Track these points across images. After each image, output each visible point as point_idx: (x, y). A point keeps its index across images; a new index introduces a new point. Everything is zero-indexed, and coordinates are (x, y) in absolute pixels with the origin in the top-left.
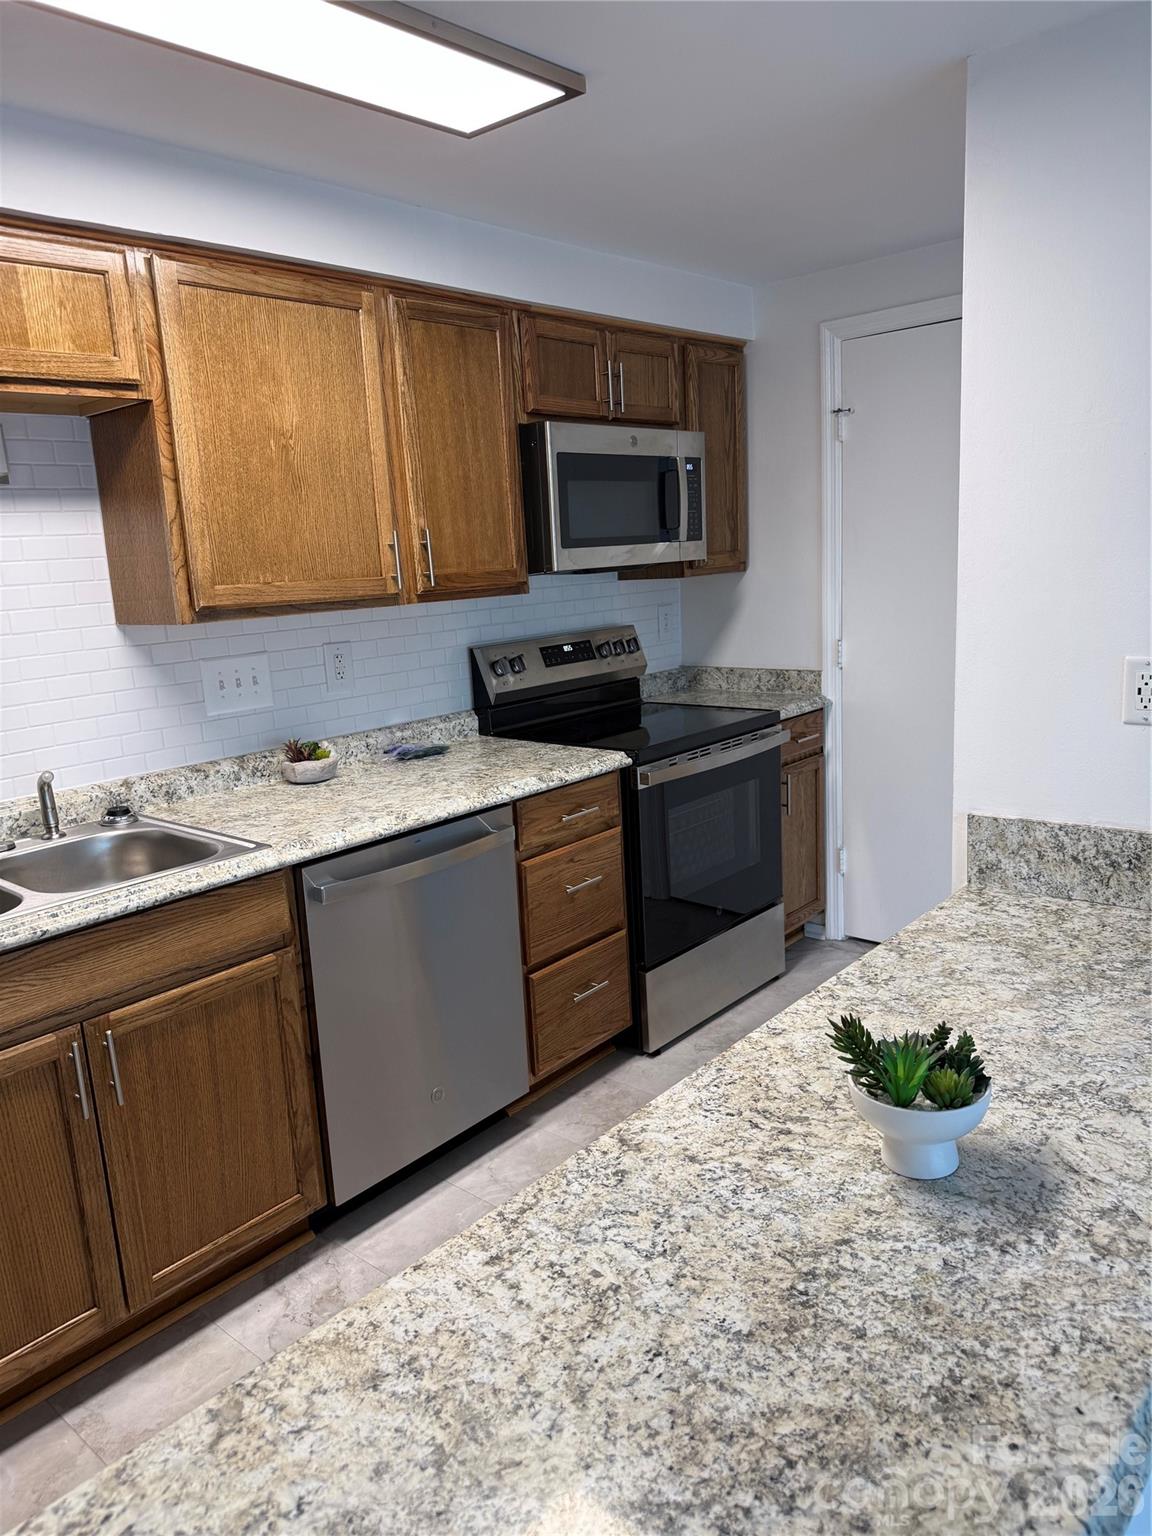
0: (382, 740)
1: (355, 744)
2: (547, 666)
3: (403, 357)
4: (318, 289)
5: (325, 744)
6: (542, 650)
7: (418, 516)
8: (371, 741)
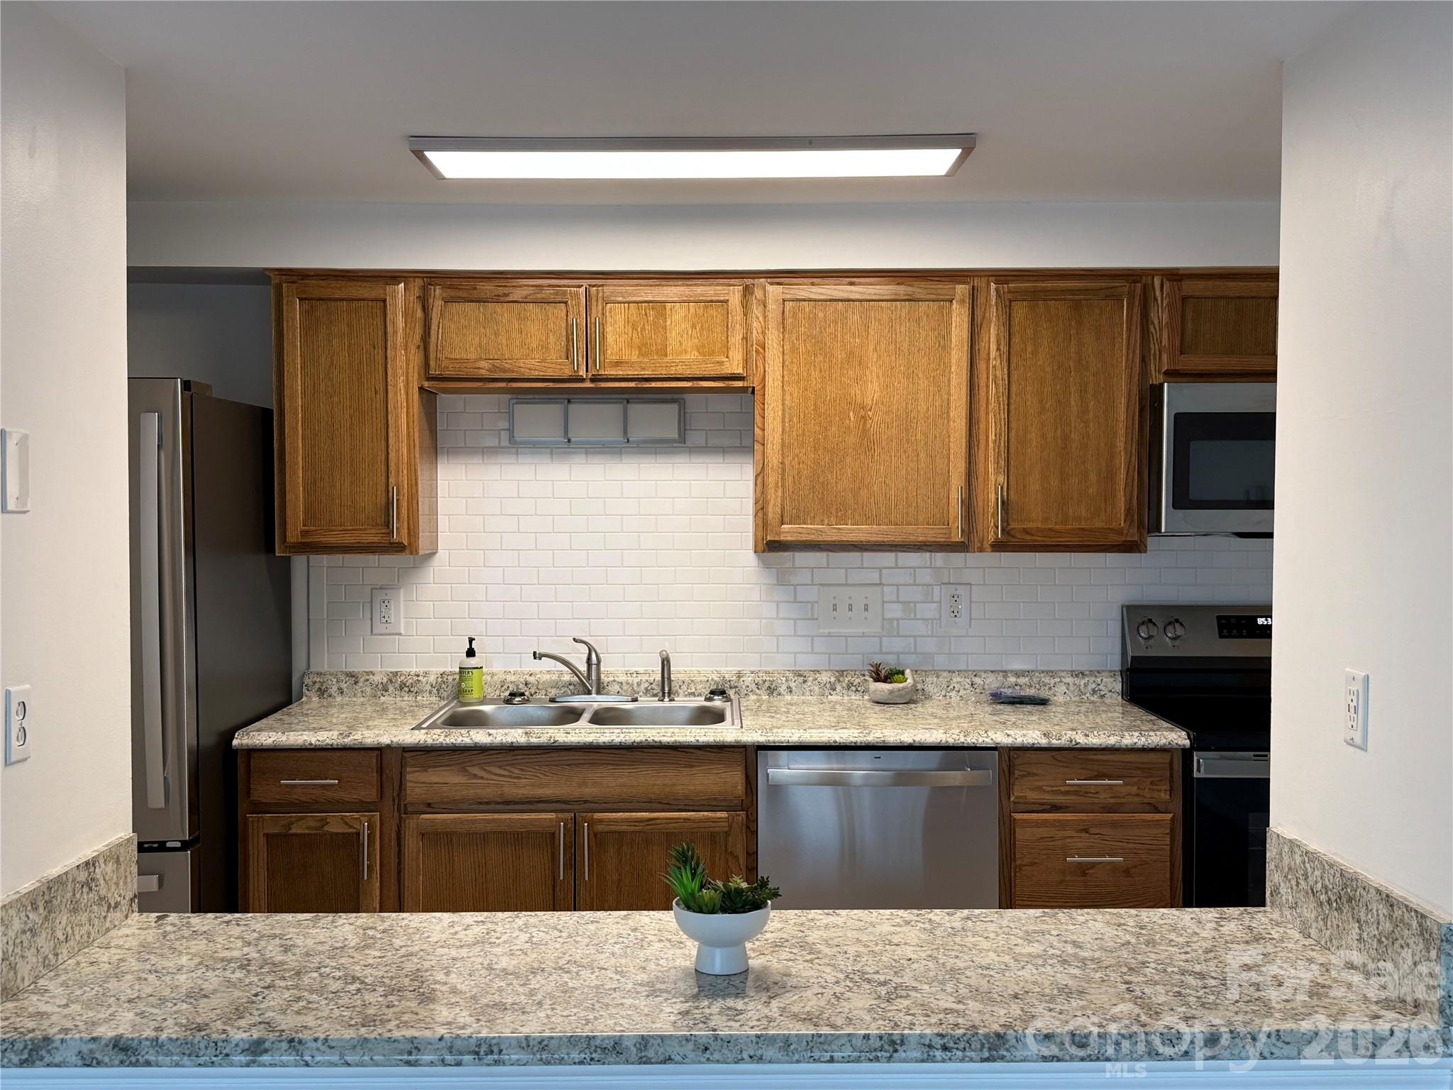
0: (992, 682)
1: (959, 680)
2: (1221, 636)
3: (998, 335)
4: (910, 289)
5: (908, 672)
6: (1219, 618)
7: (997, 473)
8: (977, 680)
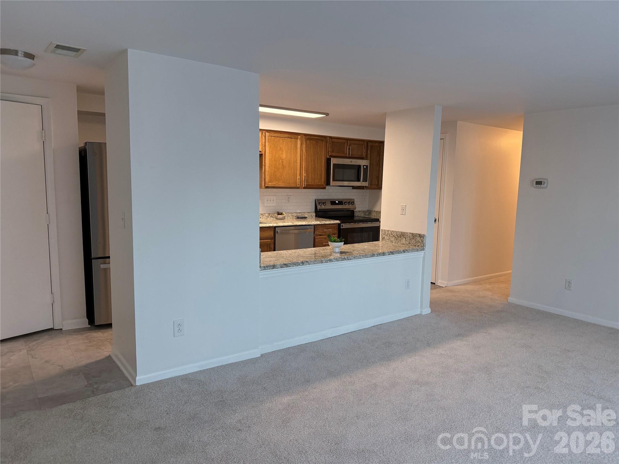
0: (295, 215)
1: (290, 215)
2: (331, 205)
3: (305, 147)
4: (291, 136)
5: (284, 213)
6: (331, 201)
7: (304, 174)
8: (293, 214)
